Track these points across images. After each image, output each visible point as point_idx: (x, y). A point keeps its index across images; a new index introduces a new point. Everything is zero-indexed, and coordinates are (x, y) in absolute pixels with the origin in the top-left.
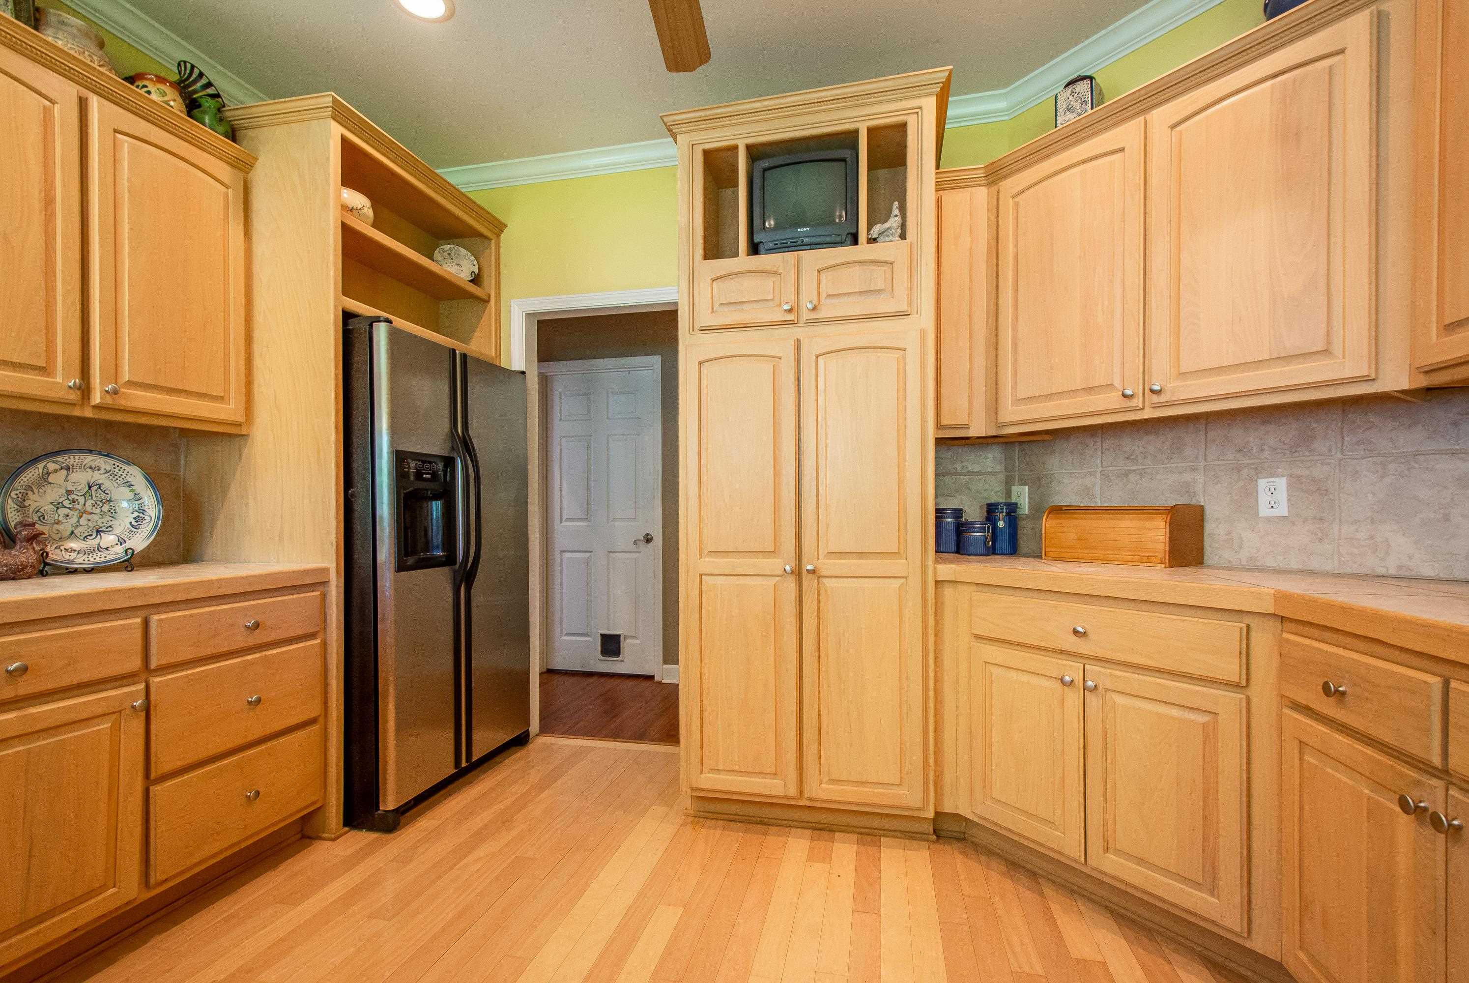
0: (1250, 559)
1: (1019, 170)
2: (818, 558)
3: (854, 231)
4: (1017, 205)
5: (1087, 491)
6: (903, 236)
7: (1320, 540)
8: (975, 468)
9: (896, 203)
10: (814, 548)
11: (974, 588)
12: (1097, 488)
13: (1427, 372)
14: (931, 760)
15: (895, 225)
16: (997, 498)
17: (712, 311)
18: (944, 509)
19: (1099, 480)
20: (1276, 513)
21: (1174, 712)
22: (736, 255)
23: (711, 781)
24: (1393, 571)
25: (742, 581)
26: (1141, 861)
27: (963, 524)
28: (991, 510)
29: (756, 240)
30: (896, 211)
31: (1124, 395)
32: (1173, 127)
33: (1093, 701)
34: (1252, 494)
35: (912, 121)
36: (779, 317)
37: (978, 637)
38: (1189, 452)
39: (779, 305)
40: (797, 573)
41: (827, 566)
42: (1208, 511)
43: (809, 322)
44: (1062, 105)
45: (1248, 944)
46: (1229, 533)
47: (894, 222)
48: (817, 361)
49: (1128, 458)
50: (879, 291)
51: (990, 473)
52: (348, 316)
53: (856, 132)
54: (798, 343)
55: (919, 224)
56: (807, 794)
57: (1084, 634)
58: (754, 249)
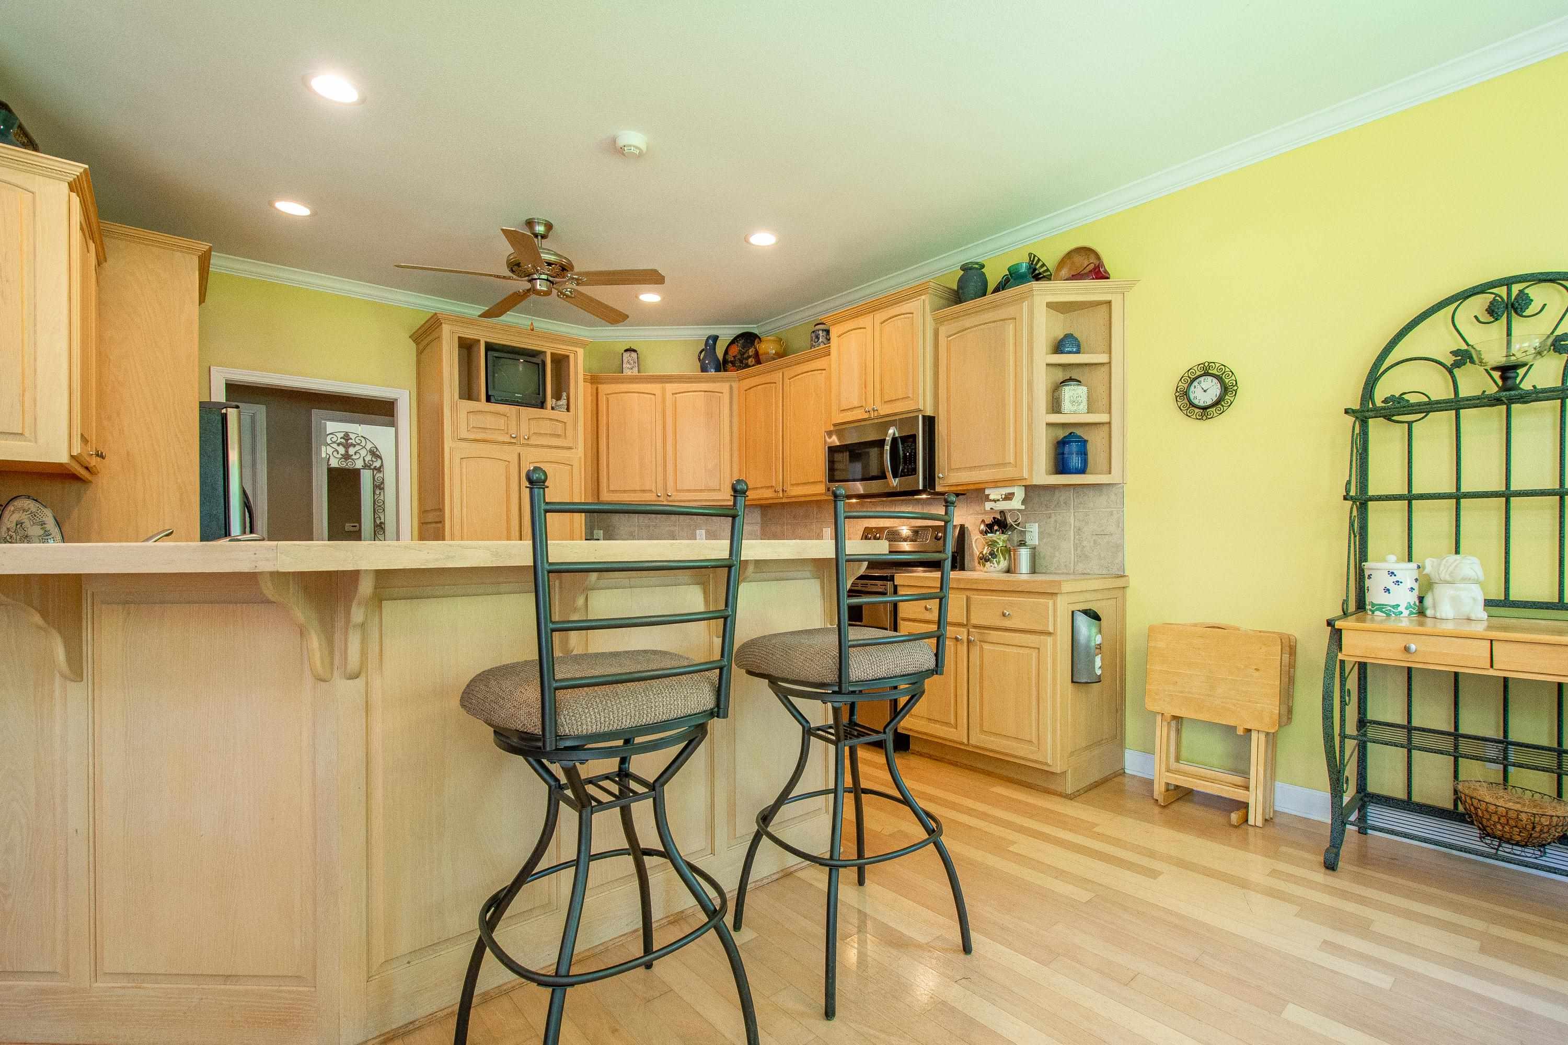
3: (545, 402)
4: (607, 399)
6: (568, 410)
9: (565, 393)
15: (564, 404)
17: (468, 431)
22: (480, 401)
29: (491, 395)
30: (564, 397)
31: (657, 495)
32: (673, 394)
35: (572, 357)
36: (506, 439)
39: (508, 434)
47: (563, 402)
50: (558, 435)
53: (543, 352)
54: (519, 454)
55: (576, 406)
58: (488, 399)
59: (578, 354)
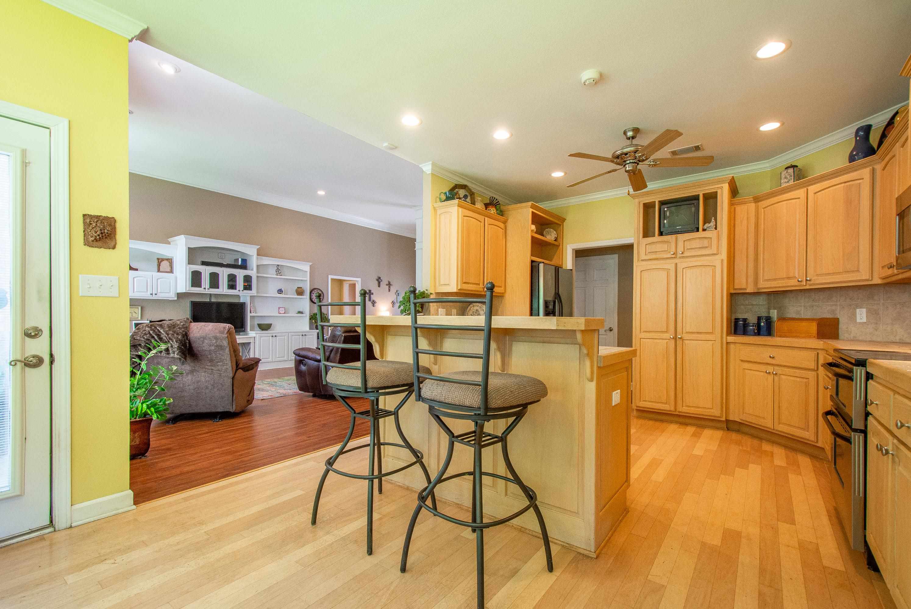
0: (854, 337)
1: (766, 199)
2: (683, 334)
3: (697, 227)
4: (764, 211)
5: (798, 312)
6: (716, 228)
7: (876, 330)
8: (754, 303)
9: (713, 218)
10: (681, 330)
11: (741, 345)
12: (802, 311)
13: (883, 279)
14: (724, 401)
15: (713, 225)
16: (764, 314)
17: (646, 255)
18: (739, 318)
19: (803, 308)
20: (861, 321)
21: (798, 379)
22: (654, 236)
23: (643, 404)
24: (898, 341)
25: (655, 341)
26: (789, 425)
27: (746, 324)
28: (759, 319)
29: (662, 230)
30: (713, 221)
31: (798, 281)
32: (815, 193)
33: (776, 378)
34: (854, 315)
35: (719, 192)
36: (669, 256)
37: (742, 361)
38: (834, 299)
39: (670, 252)
40: (675, 338)
41: (685, 336)
42: (840, 320)
43: (680, 258)
44: (783, 176)
45: (817, 445)
46: (847, 328)
47: (712, 224)
48: (683, 270)
49: (813, 300)
50: (706, 247)
51: (761, 305)
52: (532, 262)
53: (699, 195)
54: (676, 264)
55: (721, 224)
56: (678, 410)
57: (773, 358)
58: (661, 234)
59: (724, 189)
